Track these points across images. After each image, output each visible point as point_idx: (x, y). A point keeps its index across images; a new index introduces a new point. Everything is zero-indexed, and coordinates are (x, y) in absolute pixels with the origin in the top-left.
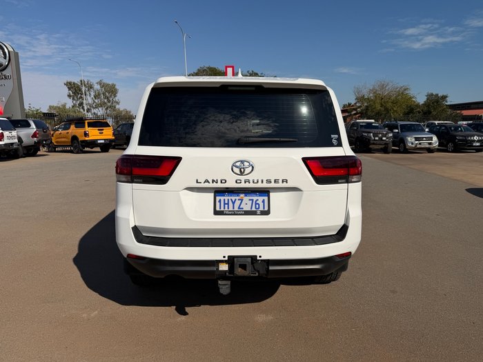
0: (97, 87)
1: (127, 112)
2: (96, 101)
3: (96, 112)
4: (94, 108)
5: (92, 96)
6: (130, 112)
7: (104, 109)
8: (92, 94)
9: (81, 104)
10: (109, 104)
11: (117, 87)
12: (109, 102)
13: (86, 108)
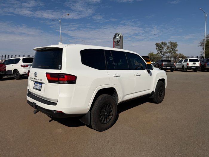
0: (168, 44)
1: (180, 54)
2: (167, 50)
3: (167, 55)
4: (166, 53)
5: (166, 48)
6: (182, 54)
7: (170, 54)
8: (166, 47)
9: (161, 52)
10: (173, 51)
11: (177, 44)
12: (173, 50)
13: (163, 53)
